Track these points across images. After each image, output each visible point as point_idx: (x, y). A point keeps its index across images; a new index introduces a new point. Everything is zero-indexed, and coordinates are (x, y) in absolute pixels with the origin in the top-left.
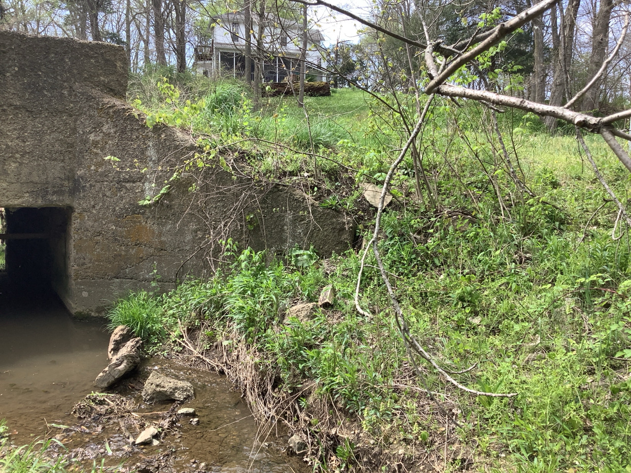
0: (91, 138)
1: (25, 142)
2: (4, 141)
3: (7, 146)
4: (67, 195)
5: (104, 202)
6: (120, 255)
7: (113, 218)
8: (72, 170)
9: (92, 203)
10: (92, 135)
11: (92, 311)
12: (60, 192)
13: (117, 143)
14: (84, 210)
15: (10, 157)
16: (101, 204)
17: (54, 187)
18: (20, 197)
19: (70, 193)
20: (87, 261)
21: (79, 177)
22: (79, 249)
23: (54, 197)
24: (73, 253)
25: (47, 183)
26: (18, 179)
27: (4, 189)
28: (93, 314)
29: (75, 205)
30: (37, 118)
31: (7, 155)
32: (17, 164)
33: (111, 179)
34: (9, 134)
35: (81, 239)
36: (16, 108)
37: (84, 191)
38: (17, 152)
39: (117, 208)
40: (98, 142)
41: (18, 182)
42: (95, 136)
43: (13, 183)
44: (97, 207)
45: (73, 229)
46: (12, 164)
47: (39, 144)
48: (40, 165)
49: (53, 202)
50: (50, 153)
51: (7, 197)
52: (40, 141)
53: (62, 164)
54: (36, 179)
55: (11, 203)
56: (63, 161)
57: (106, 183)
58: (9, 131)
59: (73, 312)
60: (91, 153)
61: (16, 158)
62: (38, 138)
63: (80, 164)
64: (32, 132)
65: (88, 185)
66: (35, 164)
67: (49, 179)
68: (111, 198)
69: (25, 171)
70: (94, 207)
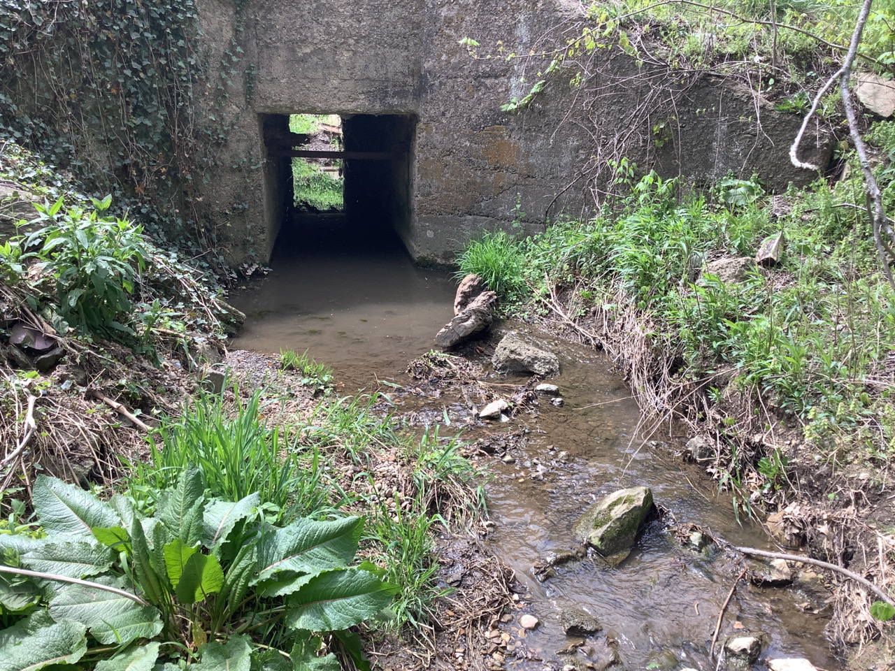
0: (443, 14)
1: (360, 22)
2: (335, 20)
3: (339, 27)
4: (411, 97)
5: (456, 107)
6: (475, 183)
7: (468, 130)
8: (417, 62)
9: (442, 109)
10: (445, 9)
11: (437, 256)
12: (401, 94)
13: (477, 20)
14: (432, 119)
15: (342, 44)
16: (452, 110)
17: (394, 86)
18: (354, 100)
19: (415, 94)
20: (433, 189)
21: (426, 71)
22: (425, 174)
23: (395, 100)
24: (417, 180)
25: (387, 80)
26: (352, 74)
27: (336, 88)
28: (439, 261)
29: (420, 112)
31: (338, 41)
32: (351, 53)
33: (466, 72)
34: (341, 10)
35: (427, 159)
37: (432, 92)
38: (351, 36)
39: (473, 116)
40: (451, 19)
41: (351, 78)
42: (449, 10)
43: (345, 80)
44: (448, 115)
45: (417, 146)
46: (345, 53)
47: (378, 25)
48: (377, 54)
49: (393, 107)
50: (391, 37)
51: (339, 99)
52: (379, 20)
53: (405, 54)
54: (373, 74)
55: (344, 108)
56: (406, 48)
57: (459, 80)
58: (341, 6)
59: (416, 256)
60: (442, 36)
61: (349, 45)
62: (376, 15)
63: (428, 53)
64: (369, 7)
65: (437, 83)
66: (372, 53)
67: (389, 75)
68: (466, 101)
69: (360, 63)
70: (443, 114)
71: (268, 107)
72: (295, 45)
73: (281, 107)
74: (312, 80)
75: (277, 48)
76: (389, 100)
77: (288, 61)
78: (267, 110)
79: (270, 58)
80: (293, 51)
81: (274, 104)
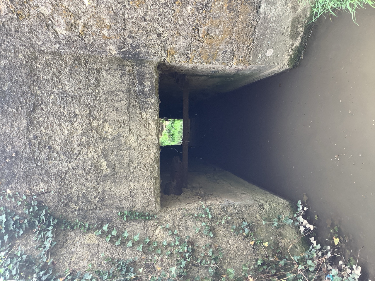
1: (76, 115)
2: (76, 138)
3: (82, 135)
4: (143, 69)
8: (111, 61)
9: (154, 36)
11: (293, 44)
12: (141, 77)
14: (164, 48)
15: (97, 133)
16: (156, 25)
17: (134, 84)
18: (147, 122)
19: (141, 65)
21: (119, 52)
22: (212, 57)
23: (146, 84)
24: (218, 66)
25: (129, 91)
26: (124, 124)
27: (137, 139)
28: (297, 44)
29: (156, 60)
30: (42, 100)
31: (95, 136)
32: (106, 124)
34: (66, 133)
35: (200, 55)
36: (31, 123)
37: (138, 46)
38: (90, 124)
41: (128, 124)
42: (59, 26)
43: (130, 130)
45: (187, 65)
46: (106, 130)
47: (78, 98)
48: (106, 99)
49: (153, 86)
50: (89, 86)
51: (147, 136)
52: (73, 97)
53: (104, 73)
54: (124, 104)
55: (154, 132)
56: (99, 71)
58: (63, 132)
59: (286, 67)
60: (85, 34)
61: (98, 125)
62: (69, 99)
63: (102, 50)
64: (62, 106)
65: (130, 41)
66: (104, 104)
67: (124, 89)
69: (114, 115)
70: (159, 35)
71: (156, 200)
72: (100, 175)
73: (155, 189)
74: (131, 161)
75: (104, 191)
76: (147, 89)
77: (115, 182)
78: (159, 200)
79: (113, 198)
80: (105, 177)
81: (153, 195)
